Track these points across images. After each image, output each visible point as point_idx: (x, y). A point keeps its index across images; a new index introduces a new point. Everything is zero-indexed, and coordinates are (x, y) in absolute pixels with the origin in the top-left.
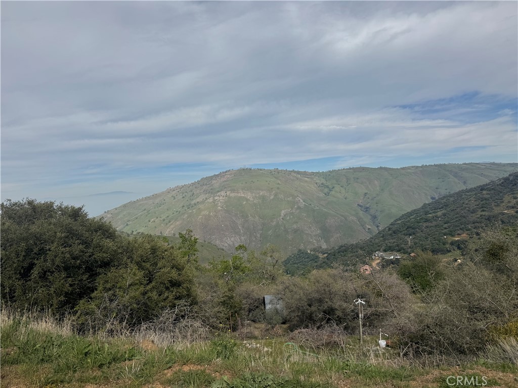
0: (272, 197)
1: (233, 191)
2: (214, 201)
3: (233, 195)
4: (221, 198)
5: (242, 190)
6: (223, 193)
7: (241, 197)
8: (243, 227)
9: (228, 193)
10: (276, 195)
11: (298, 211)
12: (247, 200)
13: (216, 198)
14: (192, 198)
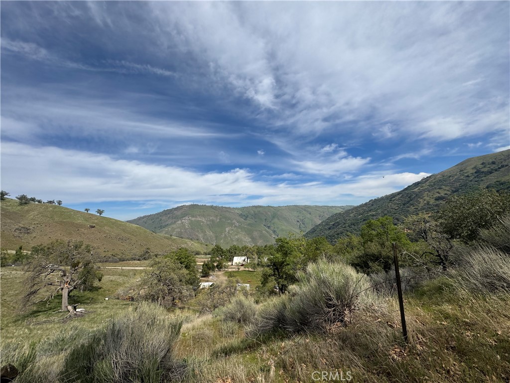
0: (218, 220)
1: (193, 216)
2: (182, 223)
3: (193, 219)
4: (186, 221)
5: (199, 216)
6: (187, 218)
7: (198, 220)
8: (204, 239)
9: (190, 218)
10: (220, 219)
11: (235, 228)
12: (203, 222)
13: (183, 221)
14: (160, 222)
